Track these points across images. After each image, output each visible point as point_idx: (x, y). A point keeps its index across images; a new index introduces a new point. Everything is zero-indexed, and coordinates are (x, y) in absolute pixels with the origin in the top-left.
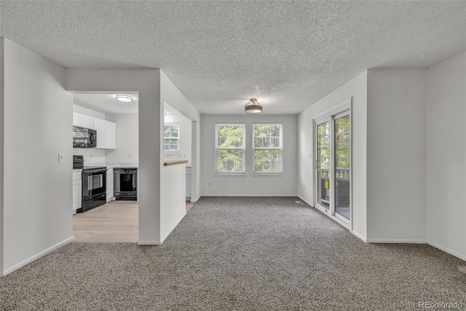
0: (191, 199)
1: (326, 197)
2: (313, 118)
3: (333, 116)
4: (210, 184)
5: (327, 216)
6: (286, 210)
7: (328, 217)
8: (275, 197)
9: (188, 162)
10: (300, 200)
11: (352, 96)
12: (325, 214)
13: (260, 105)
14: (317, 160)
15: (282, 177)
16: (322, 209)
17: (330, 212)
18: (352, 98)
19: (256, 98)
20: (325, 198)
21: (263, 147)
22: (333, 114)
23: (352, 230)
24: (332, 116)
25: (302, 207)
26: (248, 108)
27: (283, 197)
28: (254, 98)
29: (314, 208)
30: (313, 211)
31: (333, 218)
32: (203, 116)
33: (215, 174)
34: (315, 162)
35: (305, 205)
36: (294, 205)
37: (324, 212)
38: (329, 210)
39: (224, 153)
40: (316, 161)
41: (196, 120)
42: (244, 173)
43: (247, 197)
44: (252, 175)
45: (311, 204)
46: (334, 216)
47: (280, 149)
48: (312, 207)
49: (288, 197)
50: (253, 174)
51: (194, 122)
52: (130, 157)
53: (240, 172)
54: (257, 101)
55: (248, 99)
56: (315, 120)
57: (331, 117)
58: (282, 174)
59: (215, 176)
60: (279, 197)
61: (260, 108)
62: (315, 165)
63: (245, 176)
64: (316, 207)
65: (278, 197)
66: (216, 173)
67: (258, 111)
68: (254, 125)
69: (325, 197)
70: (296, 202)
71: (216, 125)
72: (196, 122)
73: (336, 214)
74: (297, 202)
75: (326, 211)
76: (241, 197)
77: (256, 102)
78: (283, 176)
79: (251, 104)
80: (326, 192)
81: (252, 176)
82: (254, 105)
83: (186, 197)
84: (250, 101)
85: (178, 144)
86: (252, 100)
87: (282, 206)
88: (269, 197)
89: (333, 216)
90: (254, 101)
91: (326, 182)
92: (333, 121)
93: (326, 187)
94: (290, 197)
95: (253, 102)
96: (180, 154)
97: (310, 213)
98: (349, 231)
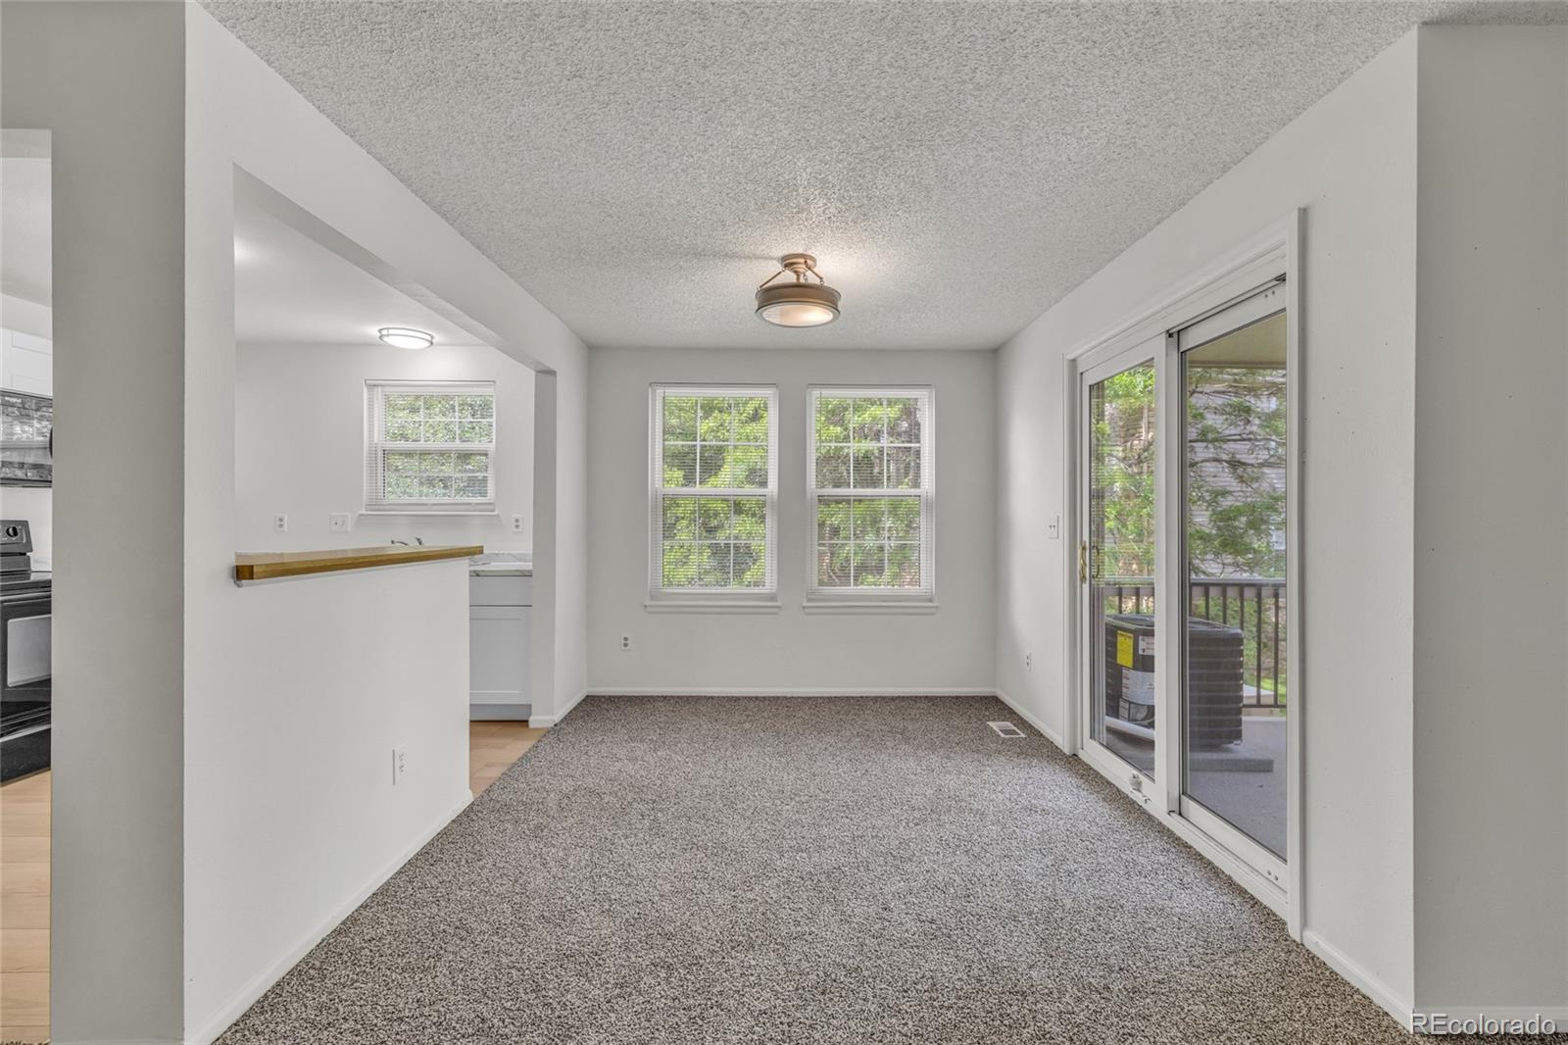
0: (530, 714)
1: (1122, 703)
2: (1070, 356)
3: (1175, 335)
4: (626, 645)
5: (1145, 812)
6: (949, 772)
7: (1150, 817)
8: (903, 698)
9: (481, 552)
10: (1009, 713)
11: (1302, 206)
12: (1131, 796)
13: (825, 284)
14: (1087, 545)
15: (933, 614)
16: (1117, 771)
17: (1156, 793)
18: (1304, 214)
19: (809, 253)
20: (1118, 706)
21: (855, 487)
22: (1174, 321)
23: (1305, 923)
24: (1171, 335)
25: (1019, 755)
26: (771, 295)
27: (936, 697)
28: (800, 251)
29: (1073, 762)
30: (1075, 781)
31: (1174, 824)
32: (594, 352)
33: (648, 602)
34: (1079, 552)
35: (1035, 745)
36: (982, 745)
37: (1127, 788)
38: (1153, 780)
39: (716, 514)
40: (1084, 548)
41: (555, 369)
42: (772, 598)
43: (786, 698)
44: (805, 604)
45: (1061, 739)
46: (1180, 814)
47: (923, 495)
48: (1067, 751)
49: (957, 698)
50: (810, 600)
51: (546, 374)
52: (281, 526)
53: (756, 590)
54: (814, 270)
55: (772, 259)
56: (1078, 362)
57: (1164, 336)
58: (931, 601)
59: (649, 609)
60: (921, 697)
61: (823, 295)
62: (1079, 568)
63: (776, 610)
64: (1082, 755)
65: (916, 699)
66: (653, 598)
67: (815, 315)
68: (816, 393)
69: (1118, 702)
70: (991, 724)
71: (654, 391)
72: (553, 373)
73: (1193, 809)
74: (994, 725)
75: (1138, 786)
76: (756, 698)
77: (809, 273)
78: (936, 607)
79: (789, 277)
80: (1124, 681)
81: (804, 607)
82: (802, 280)
83: (471, 705)
84: (779, 267)
85: (490, 475)
86: (788, 262)
87: (932, 747)
88: (876, 699)
89: (1175, 816)
90: (802, 268)
91: (1120, 639)
92: (1175, 357)
93: (1120, 661)
94: (967, 697)
95: (796, 272)
96: (498, 516)
97: (1058, 791)
98: (1281, 924)
